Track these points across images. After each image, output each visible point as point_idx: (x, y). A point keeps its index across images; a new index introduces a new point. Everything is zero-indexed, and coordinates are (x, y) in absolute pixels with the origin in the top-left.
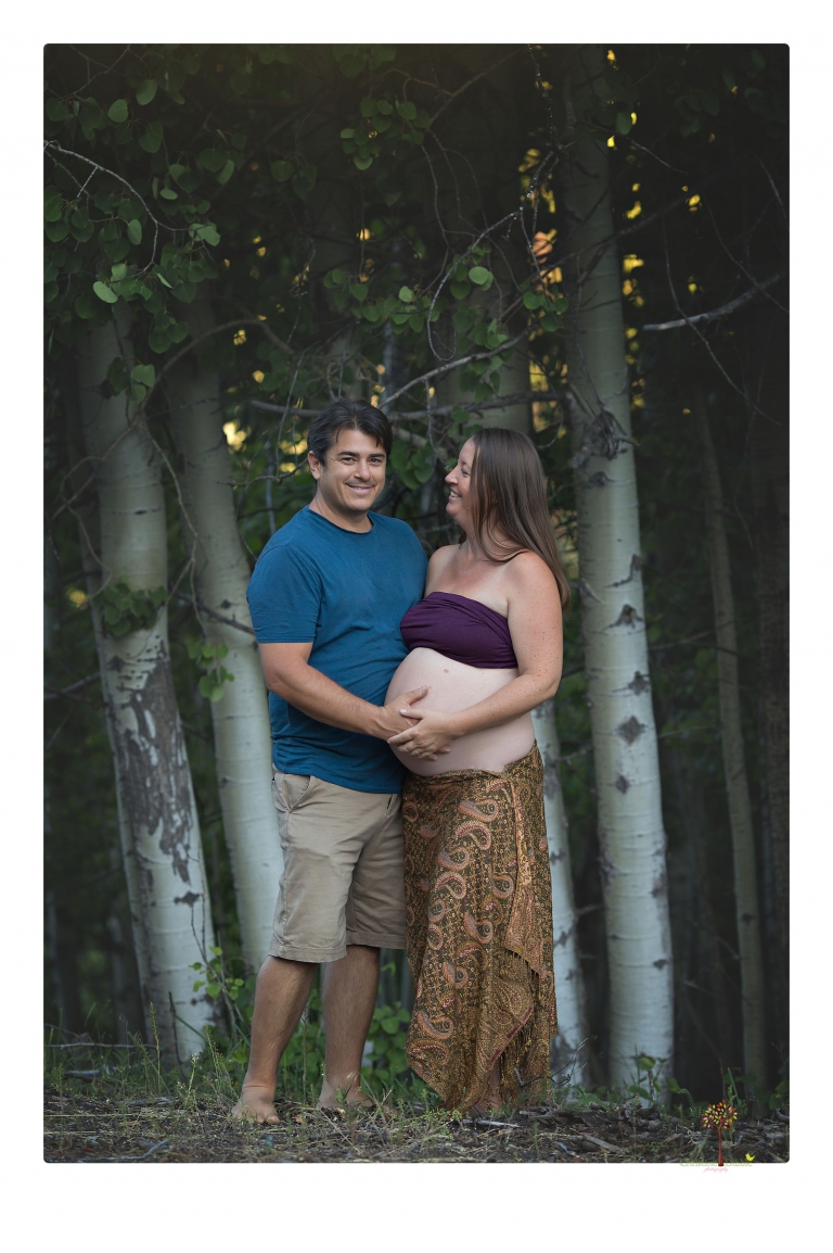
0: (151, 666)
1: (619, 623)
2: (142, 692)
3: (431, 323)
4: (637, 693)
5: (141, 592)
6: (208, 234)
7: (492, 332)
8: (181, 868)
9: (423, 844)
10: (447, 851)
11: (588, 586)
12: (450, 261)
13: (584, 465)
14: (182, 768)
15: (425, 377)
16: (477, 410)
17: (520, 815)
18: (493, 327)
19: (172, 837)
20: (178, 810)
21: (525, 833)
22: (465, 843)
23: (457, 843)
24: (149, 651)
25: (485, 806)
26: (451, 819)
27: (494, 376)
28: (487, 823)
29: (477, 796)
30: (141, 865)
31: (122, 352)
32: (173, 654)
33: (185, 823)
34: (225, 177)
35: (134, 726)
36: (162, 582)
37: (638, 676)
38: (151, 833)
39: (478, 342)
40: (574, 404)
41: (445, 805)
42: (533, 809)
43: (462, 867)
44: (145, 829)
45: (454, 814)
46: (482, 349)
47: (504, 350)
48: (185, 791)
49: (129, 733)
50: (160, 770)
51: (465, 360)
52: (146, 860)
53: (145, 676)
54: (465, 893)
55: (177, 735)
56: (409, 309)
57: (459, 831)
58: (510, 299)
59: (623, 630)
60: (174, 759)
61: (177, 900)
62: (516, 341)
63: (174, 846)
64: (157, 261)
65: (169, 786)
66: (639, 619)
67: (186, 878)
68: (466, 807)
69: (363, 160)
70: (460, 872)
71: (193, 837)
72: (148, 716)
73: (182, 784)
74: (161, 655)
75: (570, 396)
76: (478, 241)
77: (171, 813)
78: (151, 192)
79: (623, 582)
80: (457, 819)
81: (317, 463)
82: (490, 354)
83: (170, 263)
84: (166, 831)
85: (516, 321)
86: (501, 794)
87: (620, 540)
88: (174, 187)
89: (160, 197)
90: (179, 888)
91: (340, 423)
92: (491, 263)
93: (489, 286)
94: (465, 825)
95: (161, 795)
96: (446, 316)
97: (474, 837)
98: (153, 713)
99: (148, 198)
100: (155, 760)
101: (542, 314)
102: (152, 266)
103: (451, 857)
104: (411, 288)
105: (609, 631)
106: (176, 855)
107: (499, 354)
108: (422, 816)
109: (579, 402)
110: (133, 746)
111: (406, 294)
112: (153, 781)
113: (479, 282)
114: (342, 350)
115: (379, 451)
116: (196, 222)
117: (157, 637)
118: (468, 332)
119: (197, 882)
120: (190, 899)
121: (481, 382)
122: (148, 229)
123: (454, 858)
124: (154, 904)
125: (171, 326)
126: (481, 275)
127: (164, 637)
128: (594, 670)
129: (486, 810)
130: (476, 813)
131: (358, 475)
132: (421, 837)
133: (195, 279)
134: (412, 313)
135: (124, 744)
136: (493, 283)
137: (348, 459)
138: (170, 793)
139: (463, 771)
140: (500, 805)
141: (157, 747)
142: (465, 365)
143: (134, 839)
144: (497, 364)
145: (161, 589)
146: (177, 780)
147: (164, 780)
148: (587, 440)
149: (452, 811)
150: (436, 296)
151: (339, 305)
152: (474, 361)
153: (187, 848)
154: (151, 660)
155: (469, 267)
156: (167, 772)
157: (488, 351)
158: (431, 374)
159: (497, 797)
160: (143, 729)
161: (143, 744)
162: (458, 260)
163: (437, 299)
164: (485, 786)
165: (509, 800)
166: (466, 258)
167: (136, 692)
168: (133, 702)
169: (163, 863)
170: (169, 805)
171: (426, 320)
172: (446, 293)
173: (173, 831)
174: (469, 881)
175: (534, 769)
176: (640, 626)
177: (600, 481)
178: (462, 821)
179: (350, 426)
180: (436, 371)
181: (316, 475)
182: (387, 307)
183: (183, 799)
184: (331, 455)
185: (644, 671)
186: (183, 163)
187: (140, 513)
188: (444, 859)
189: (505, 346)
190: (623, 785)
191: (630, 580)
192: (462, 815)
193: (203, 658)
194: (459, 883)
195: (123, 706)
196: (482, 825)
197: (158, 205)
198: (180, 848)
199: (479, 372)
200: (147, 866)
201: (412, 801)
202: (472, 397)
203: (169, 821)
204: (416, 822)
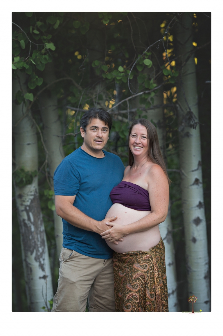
0: (32, 197)
1: (194, 184)
2: (29, 206)
3: (130, 80)
4: (200, 208)
5: (28, 172)
6: (51, 46)
7: (151, 84)
8: (42, 267)
9: (119, 279)
10: (130, 283)
11: (183, 171)
12: (137, 57)
13: (183, 130)
14: (43, 232)
15: (127, 99)
16: (145, 110)
17: (156, 268)
18: (152, 81)
19: (39, 256)
20: (41, 247)
21: (158, 275)
22: (137, 281)
23: (134, 280)
24: (31, 192)
25: (144, 265)
26: (131, 271)
27: (152, 99)
28: (145, 272)
29: (140, 262)
30: (28, 265)
31: (21, 89)
32: (40, 193)
33: (43, 251)
34: (56, 26)
35: (26, 217)
36: (36, 168)
37: (200, 203)
38: (32, 254)
39: (146, 87)
40: (179, 108)
41: (128, 265)
42: (161, 264)
43: (137, 290)
44: (29, 253)
45: (131, 269)
46: (148, 89)
47: (156, 90)
48: (43, 241)
49: (24, 220)
50: (35, 233)
51: (141, 93)
52: (30, 264)
53: (30, 201)
54: (139, 300)
55: (41, 221)
56: (122, 74)
57: (134, 276)
58: (157, 72)
59: (195, 187)
60: (39, 229)
61: (40, 278)
62: (160, 86)
63: (39, 259)
64: (31, 55)
65: (38, 238)
66: (201, 183)
67: (43, 270)
68: (136, 266)
69: (106, 21)
70: (136, 292)
71: (46, 256)
72: (31, 215)
73: (42, 237)
74: (36, 193)
75: (178, 105)
76: (147, 50)
77: (38, 248)
78: (30, 31)
79: (195, 170)
80: (133, 271)
81: (83, 131)
82: (150, 91)
83: (36, 56)
84: (37, 254)
85: (159, 80)
86: (149, 260)
87: (194, 156)
88: (38, 30)
89: (33, 33)
90: (41, 274)
91: (92, 116)
92: (151, 58)
93: (151, 66)
94: (136, 273)
95: (35, 242)
96: (135, 77)
97: (140, 278)
98: (33, 213)
99: (29, 34)
100: (33, 229)
101: (170, 77)
102: (29, 57)
103: (132, 286)
104: (123, 67)
105: (190, 187)
106: (40, 262)
107: (154, 91)
108: (120, 268)
109: (181, 108)
110: (25, 225)
111: (121, 69)
112: (32, 237)
113: (148, 64)
114: (99, 89)
115: (106, 126)
116: (47, 42)
117: (34, 187)
118: (143, 83)
119: (48, 272)
120: (45, 277)
121: (147, 101)
122: (27, 44)
123: (134, 287)
124: (32, 279)
125: (37, 79)
126: (148, 62)
127: (37, 187)
128: (185, 200)
129: (144, 267)
130: (140, 268)
131: (97, 136)
132: (119, 276)
133: (44, 62)
134: (123, 76)
135: (22, 224)
136: (152, 66)
137: (94, 129)
138: (38, 241)
139: (134, 252)
140: (149, 265)
141: (34, 225)
142: (141, 95)
143: (26, 256)
144: (153, 94)
145: (35, 171)
146: (41, 237)
147: (36, 236)
148: (184, 121)
149: (131, 267)
150: (131, 70)
151: (98, 73)
152: (145, 93)
153: (44, 260)
154: (32, 195)
155: (144, 59)
156: (37, 234)
157: (149, 90)
158: (129, 98)
159: (147, 262)
160: (29, 219)
161: (29, 224)
162: (140, 57)
163: (132, 71)
164: (142, 257)
165: (152, 262)
166: (143, 56)
167: (26, 206)
168: (26, 210)
169: (35, 265)
170: (37, 245)
171: (128, 78)
172: (135, 69)
173: (39, 254)
174: (140, 295)
175: (161, 249)
176: (201, 185)
177: (188, 135)
178: (135, 272)
179: (95, 117)
180: (131, 97)
181: (83, 136)
182: (114, 73)
183: (43, 243)
184: (88, 128)
185: (202, 201)
186: (41, 21)
187: (28, 144)
188: (129, 287)
189: (156, 88)
190: (194, 240)
191: (197, 169)
192: (135, 269)
193: (49, 195)
194: (137, 297)
195: (22, 211)
196: (143, 273)
197: (31, 36)
198: (41, 260)
199: (146, 97)
200: (30, 266)
201: (117, 262)
202: (143, 106)
203: (38, 251)
204: (118, 270)
